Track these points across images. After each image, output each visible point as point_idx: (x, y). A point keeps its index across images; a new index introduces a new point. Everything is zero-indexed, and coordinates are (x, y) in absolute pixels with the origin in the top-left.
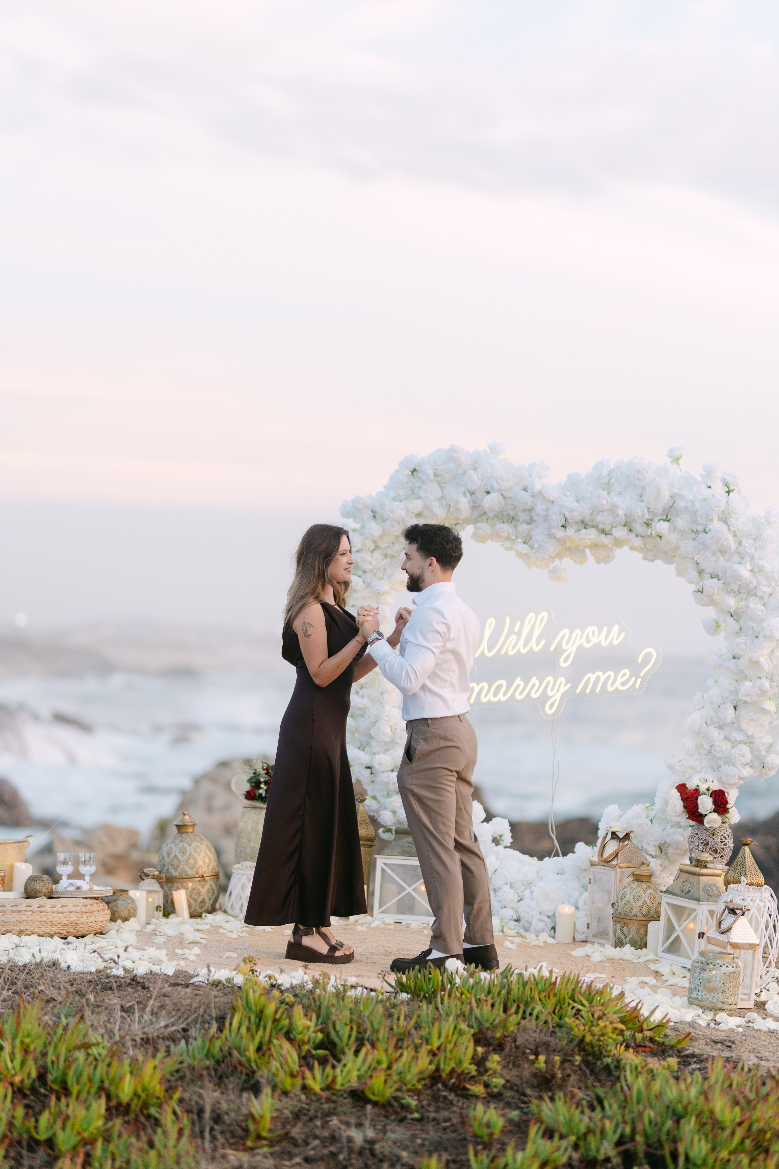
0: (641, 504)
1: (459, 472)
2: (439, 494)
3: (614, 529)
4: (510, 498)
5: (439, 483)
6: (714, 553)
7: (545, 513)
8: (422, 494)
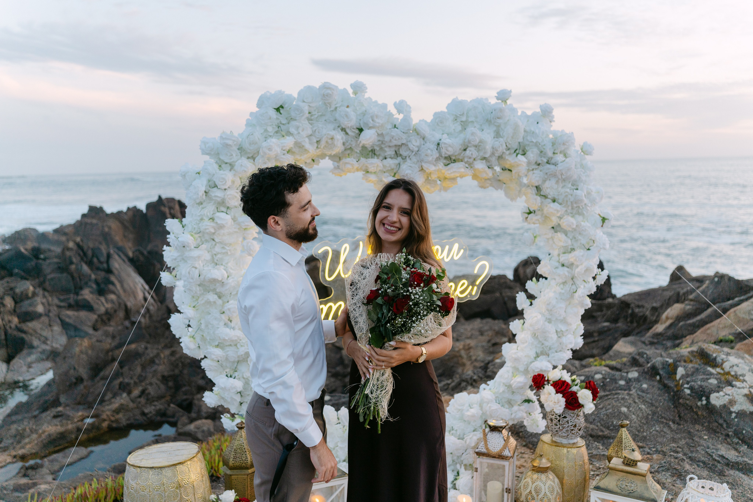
0: (501, 139)
1: (329, 110)
2: (310, 132)
3: (475, 162)
4: (382, 134)
5: (309, 119)
6: (557, 182)
7: (416, 149)
8: (292, 130)
